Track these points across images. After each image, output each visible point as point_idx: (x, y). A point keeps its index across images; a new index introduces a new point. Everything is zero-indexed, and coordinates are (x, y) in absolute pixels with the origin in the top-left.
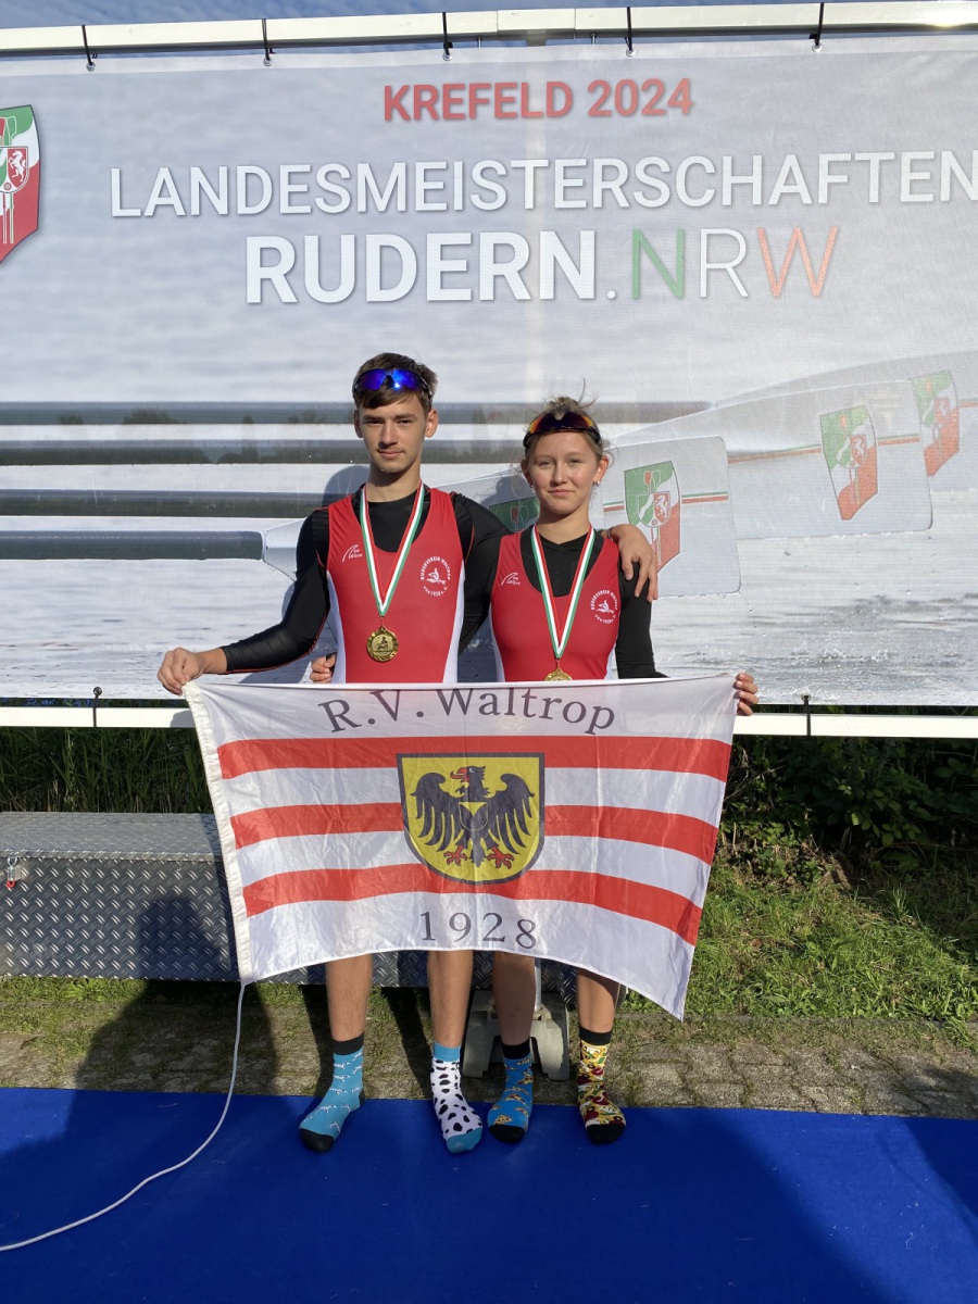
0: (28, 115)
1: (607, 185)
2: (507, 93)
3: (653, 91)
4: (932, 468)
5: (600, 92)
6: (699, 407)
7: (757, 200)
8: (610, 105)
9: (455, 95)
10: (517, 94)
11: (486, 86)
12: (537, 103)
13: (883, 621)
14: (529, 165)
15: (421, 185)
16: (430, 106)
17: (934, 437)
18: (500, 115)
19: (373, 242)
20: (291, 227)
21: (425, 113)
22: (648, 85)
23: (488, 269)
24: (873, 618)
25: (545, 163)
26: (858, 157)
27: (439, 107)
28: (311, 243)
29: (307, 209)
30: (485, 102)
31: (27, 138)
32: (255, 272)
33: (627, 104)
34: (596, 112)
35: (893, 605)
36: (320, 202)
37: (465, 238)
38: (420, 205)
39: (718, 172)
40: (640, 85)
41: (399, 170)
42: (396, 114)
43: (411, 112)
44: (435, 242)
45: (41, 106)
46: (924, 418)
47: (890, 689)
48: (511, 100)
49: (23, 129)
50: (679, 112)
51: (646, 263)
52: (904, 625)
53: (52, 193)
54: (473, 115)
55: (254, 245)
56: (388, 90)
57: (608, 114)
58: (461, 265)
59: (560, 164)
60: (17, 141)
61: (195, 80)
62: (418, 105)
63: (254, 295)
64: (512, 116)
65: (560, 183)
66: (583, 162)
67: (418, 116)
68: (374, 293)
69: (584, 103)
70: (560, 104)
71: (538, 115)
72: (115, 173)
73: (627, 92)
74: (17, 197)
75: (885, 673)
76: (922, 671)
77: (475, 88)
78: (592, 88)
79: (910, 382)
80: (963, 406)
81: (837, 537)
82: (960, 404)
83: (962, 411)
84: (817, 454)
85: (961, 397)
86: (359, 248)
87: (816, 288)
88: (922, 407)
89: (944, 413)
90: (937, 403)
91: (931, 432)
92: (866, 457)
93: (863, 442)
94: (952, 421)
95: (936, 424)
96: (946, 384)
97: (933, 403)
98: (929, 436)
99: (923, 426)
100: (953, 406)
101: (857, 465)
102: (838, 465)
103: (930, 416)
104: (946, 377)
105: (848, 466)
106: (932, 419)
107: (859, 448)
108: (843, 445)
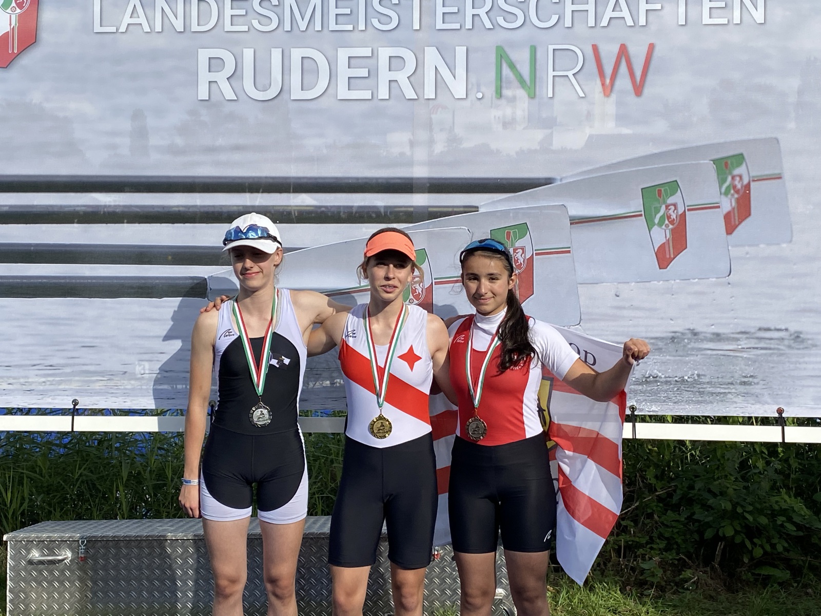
1: (476, 12)
4: (730, 229)
6: (548, 181)
7: (591, 23)
13: (693, 349)
15: (333, 11)
17: (731, 205)
19: (297, 54)
23: (385, 75)
24: (685, 346)
28: (248, 54)
29: (245, 28)
32: (204, 77)
35: (701, 336)
36: (255, 23)
37: (367, 52)
38: (333, 26)
39: (561, 1)
44: (344, 53)
46: (723, 190)
47: (699, 402)
51: (506, 71)
52: (709, 352)
55: (204, 55)
58: (364, 72)
63: (203, 94)
65: (440, 10)
68: (297, 93)
74: (20, 17)
75: (695, 390)
76: (725, 388)
79: (712, 162)
80: (754, 181)
81: (655, 282)
82: (751, 179)
83: (753, 185)
84: (639, 218)
85: (753, 174)
86: (285, 58)
87: (638, 89)
88: (722, 181)
89: (739, 186)
90: (733, 178)
91: (729, 201)
92: (678, 221)
93: (676, 208)
94: (745, 192)
95: (733, 195)
96: (739, 164)
97: (729, 178)
98: (728, 204)
99: (723, 196)
100: (746, 181)
101: (671, 227)
102: (656, 226)
103: (728, 189)
104: (739, 159)
105: (664, 227)
106: (730, 191)
107: (672, 213)
108: (659, 211)
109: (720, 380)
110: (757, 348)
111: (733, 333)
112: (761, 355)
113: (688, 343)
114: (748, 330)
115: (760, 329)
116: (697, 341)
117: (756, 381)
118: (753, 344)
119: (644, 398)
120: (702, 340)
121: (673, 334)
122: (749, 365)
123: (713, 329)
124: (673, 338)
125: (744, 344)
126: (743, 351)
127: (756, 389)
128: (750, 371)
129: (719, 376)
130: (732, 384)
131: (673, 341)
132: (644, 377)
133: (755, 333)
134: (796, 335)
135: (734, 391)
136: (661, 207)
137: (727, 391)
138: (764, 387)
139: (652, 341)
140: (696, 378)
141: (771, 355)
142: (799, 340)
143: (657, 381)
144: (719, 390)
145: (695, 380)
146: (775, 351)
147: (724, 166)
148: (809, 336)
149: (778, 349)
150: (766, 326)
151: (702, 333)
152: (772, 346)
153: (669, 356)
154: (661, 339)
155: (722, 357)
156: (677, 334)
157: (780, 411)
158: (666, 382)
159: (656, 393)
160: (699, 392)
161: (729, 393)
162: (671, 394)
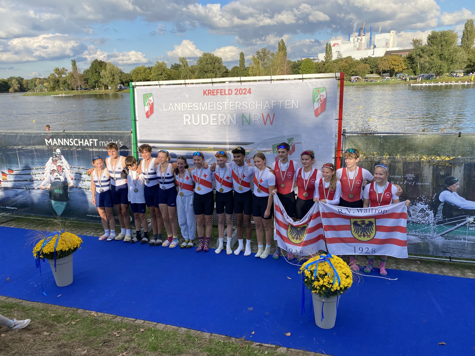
0: (151, 94)
1: (238, 106)
2: (222, 91)
3: (245, 90)
5: (236, 90)
6: (253, 143)
7: (262, 109)
8: (238, 93)
9: (214, 91)
10: (223, 91)
11: (219, 90)
12: (227, 92)
14: (226, 103)
15: (209, 106)
16: (210, 93)
17: (291, 149)
18: (221, 94)
19: (202, 115)
20: (190, 113)
21: (210, 94)
22: (244, 89)
23: (220, 120)
25: (228, 102)
26: (278, 101)
27: (212, 93)
28: (193, 115)
30: (219, 92)
31: (151, 98)
32: (185, 120)
33: (241, 93)
34: (236, 94)
36: (194, 109)
37: (216, 115)
38: (209, 110)
39: (255, 104)
40: (243, 89)
41: (206, 103)
42: (205, 94)
43: (207, 94)
44: (212, 115)
45: (153, 93)
48: (223, 92)
49: (151, 97)
50: (248, 94)
51: (244, 119)
53: (155, 107)
54: (217, 94)
55: (185, 115)
56: (204, 90)
57: (238, 94)
58: (216, 119)
59: (230, 103)
60: (150, 99)
61: (175, 89)
62: (209, 93)
63: (185, 124)
64: (223, 95)
65: (231, 106)
66: (234, 102)
67: (208, 95)
68: (203, 124)
69: (234, 92)
70: (230, 92)
71: (227, 94)
72: (164, 104)
73: (241, 90)
74: (150, 107)
77: (217, 90)
78: (235, 90)
79: (287, 139)
84: (271, 151)
86: (200, 116)
87: (271, 123)
88: (289, 143)
90: (291, 143)
95: (291, 146)
96: (292, 140)
100: (294, 144)
102: (275, 153)
147: (289, 140)
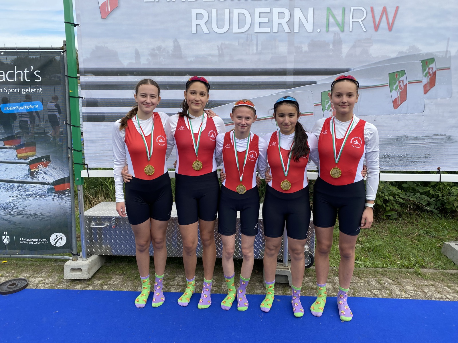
4: (426, 92)
13: (405, 143)
17: (427, 81)
19: (236, 11)
20: (207, 6)
24: (402, 142)
28: (214, 12)
32: (194, 23)
46: (424, 74)
47: (406, 165)
51: (331, 19)
52: (412, 145)
55: (194, 12)
63: (194, 30)
68: (236, 30)
76: (417, 160)
79: (420, 62)
80: (438, 70)
81: (392, 115)
82: (437, 69)
83: (437, 72)
84: (387, 87)
85: (437, 67)
87: (390, 28)
88: (424, 70)
89: (431, 73)
90: (429, 69)
91: (426, 79)
92: (403, 88)
93: (403, 82)
94: (434, 75)
95: (428, 76)
96: (432, 63)
97: (427, 69)
98: (425, 80)
99: (424, 77)
100: (434, 70)
101: (400, 90)
102: (394, 90)
103: (426, 74)
104: (432, 60)
105: (397, 91)
106: (427, 75)
107: (401, 85)
108: (396, 83)
109: (415, 156)
110: (432, 143)
111: (423, 137)
112: (433, 145)
113: (403, 141)
114: (429, 135)
115: (434, 135)
116: (407, 140)
117: (430, 156)
118: (430, 141)
119: (383, 164)
120: (409, 140)
121: (397, 137)
122: (428, 150)
123: (415, 135)
124: (397, 139)
125: (426, 141)
126: (426, 144)
127: (430, 160)
128: (428, 152)
129: (415, 154)
130: (420, 158)
131: (397, 140)
132: (384, 155)
133: (432, 136)
134: (449, 137)
135: (420, 161)
136: (396, 82)
137: (417, 161)
138: (433, 159)
139: (388, 140)
140: (406, 155)
141: (437, 146)
142: (450, 139)
143: (389, 157)
144: (414, 160)
145: (405, 156)
146: (439, 144)
147: (425, 63)
148: (454, 138)
149: (441, 143)
150: (437, 133)
151: (410, 136)
152: (438, 142)
153: (395, 146)
154: (393, 139)
155: (417, 147)
156: (399, 137)
157: (439, 169)
158: (393, 157)
159: (388, 162)
160: (406, 161)
161: (418, 161)
162: (394, 162)
